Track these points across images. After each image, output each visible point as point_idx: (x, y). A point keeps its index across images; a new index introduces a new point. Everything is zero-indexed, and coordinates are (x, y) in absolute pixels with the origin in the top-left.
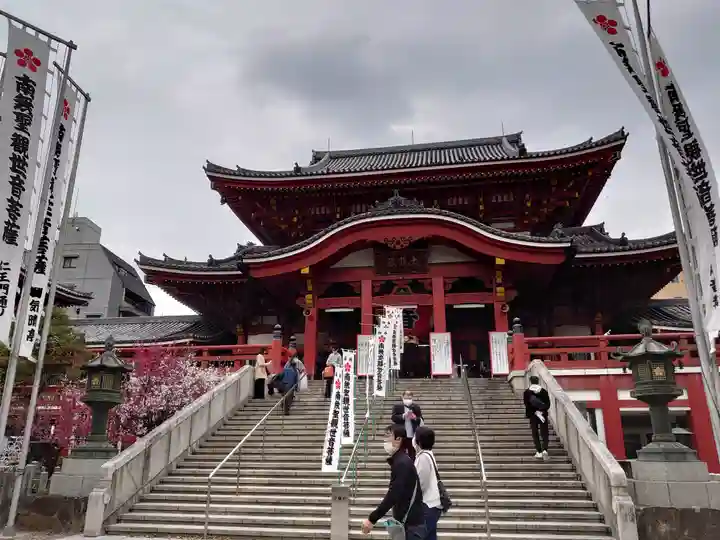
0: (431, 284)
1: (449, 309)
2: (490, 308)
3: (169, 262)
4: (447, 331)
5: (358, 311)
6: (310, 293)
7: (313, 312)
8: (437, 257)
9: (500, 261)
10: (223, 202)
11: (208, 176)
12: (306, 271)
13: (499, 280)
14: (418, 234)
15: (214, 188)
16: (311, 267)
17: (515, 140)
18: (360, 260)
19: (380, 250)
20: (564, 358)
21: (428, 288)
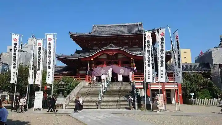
0: (118, 62)
3: (62, 56)
6: (93, 64)
8: (120, 56)
9: (132, 59)
10: (73, 41)
11: (71, 36)
12: (92, 59)
15: (71, 38)
16: (94, 59)
18: (104, 57)
19: (108, 55)
21: (118, 63)
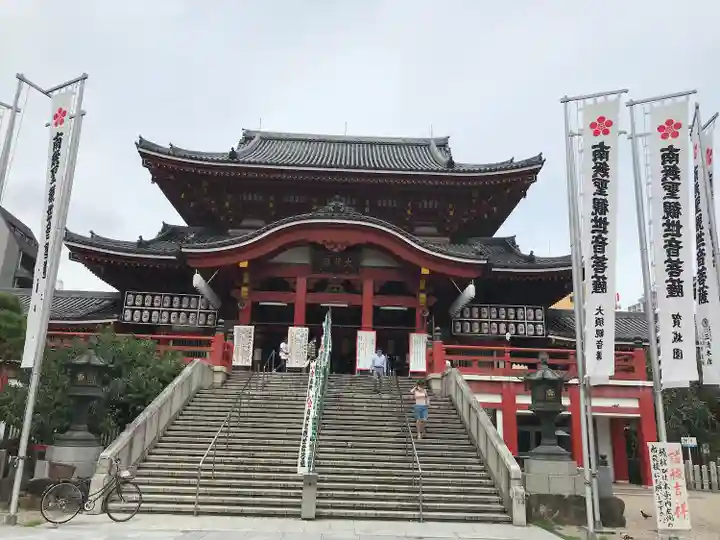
0: (362, 286)
1: (376, 309)
2: (412, 312)
3: (96, 240)
4: (374, 330)
5: (292, 306)
6: (246, 285)
7: (248, 304)
8: (370, 261)
9: (425, 271)
10: (154, 180)
11: (143, 155)
12: (244, 264)
13: (422, 287)
14: (354, 239)
15: (146, 164)
16: (250, 262)
17: (443, 145)
18: (299, 257)
19: (317, 249)
20: (475, 364)
21: (359, 289)
